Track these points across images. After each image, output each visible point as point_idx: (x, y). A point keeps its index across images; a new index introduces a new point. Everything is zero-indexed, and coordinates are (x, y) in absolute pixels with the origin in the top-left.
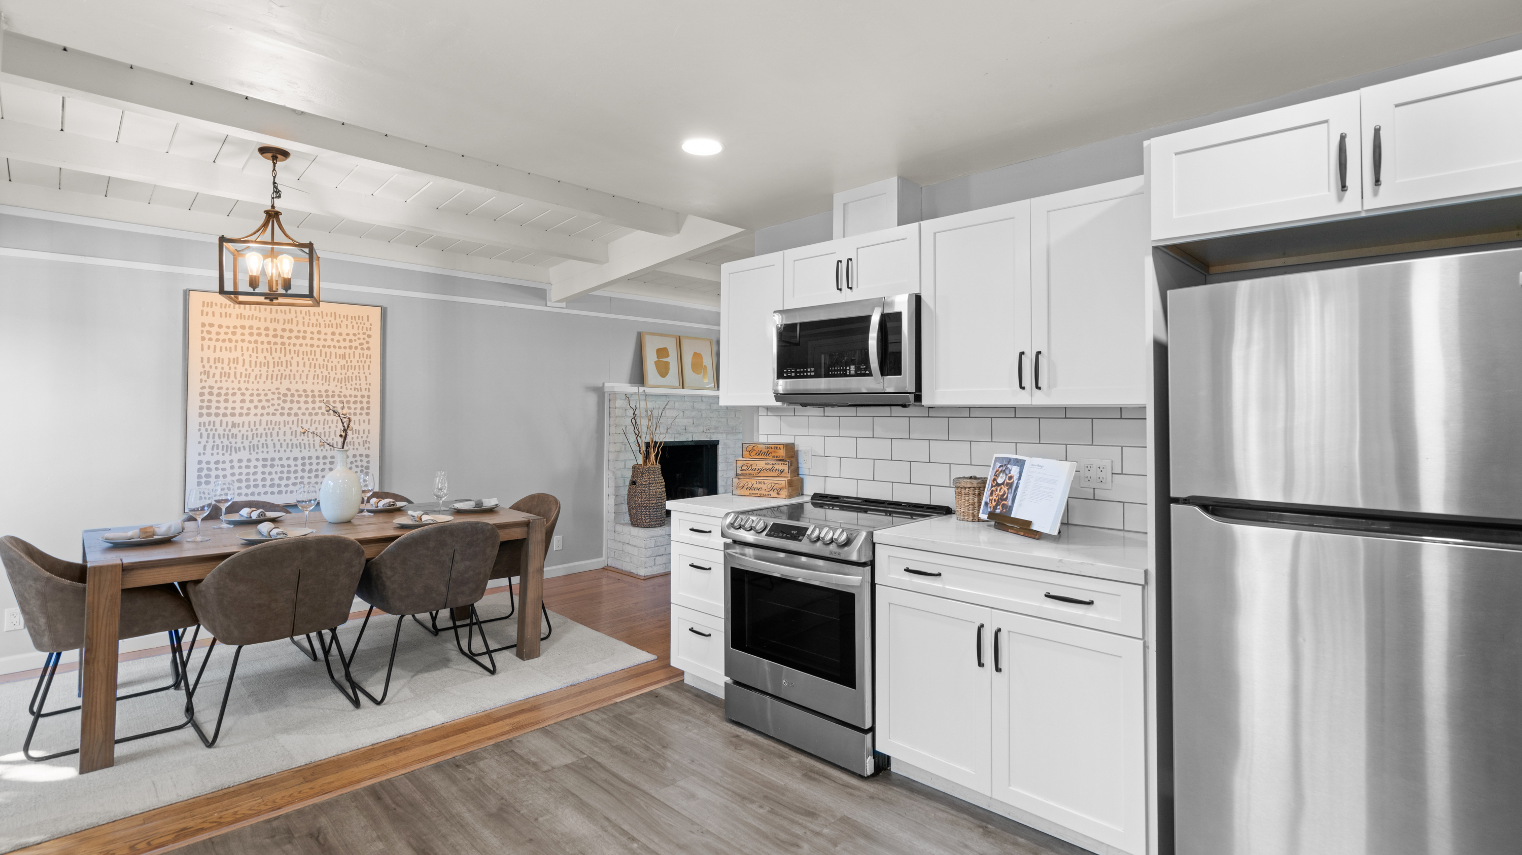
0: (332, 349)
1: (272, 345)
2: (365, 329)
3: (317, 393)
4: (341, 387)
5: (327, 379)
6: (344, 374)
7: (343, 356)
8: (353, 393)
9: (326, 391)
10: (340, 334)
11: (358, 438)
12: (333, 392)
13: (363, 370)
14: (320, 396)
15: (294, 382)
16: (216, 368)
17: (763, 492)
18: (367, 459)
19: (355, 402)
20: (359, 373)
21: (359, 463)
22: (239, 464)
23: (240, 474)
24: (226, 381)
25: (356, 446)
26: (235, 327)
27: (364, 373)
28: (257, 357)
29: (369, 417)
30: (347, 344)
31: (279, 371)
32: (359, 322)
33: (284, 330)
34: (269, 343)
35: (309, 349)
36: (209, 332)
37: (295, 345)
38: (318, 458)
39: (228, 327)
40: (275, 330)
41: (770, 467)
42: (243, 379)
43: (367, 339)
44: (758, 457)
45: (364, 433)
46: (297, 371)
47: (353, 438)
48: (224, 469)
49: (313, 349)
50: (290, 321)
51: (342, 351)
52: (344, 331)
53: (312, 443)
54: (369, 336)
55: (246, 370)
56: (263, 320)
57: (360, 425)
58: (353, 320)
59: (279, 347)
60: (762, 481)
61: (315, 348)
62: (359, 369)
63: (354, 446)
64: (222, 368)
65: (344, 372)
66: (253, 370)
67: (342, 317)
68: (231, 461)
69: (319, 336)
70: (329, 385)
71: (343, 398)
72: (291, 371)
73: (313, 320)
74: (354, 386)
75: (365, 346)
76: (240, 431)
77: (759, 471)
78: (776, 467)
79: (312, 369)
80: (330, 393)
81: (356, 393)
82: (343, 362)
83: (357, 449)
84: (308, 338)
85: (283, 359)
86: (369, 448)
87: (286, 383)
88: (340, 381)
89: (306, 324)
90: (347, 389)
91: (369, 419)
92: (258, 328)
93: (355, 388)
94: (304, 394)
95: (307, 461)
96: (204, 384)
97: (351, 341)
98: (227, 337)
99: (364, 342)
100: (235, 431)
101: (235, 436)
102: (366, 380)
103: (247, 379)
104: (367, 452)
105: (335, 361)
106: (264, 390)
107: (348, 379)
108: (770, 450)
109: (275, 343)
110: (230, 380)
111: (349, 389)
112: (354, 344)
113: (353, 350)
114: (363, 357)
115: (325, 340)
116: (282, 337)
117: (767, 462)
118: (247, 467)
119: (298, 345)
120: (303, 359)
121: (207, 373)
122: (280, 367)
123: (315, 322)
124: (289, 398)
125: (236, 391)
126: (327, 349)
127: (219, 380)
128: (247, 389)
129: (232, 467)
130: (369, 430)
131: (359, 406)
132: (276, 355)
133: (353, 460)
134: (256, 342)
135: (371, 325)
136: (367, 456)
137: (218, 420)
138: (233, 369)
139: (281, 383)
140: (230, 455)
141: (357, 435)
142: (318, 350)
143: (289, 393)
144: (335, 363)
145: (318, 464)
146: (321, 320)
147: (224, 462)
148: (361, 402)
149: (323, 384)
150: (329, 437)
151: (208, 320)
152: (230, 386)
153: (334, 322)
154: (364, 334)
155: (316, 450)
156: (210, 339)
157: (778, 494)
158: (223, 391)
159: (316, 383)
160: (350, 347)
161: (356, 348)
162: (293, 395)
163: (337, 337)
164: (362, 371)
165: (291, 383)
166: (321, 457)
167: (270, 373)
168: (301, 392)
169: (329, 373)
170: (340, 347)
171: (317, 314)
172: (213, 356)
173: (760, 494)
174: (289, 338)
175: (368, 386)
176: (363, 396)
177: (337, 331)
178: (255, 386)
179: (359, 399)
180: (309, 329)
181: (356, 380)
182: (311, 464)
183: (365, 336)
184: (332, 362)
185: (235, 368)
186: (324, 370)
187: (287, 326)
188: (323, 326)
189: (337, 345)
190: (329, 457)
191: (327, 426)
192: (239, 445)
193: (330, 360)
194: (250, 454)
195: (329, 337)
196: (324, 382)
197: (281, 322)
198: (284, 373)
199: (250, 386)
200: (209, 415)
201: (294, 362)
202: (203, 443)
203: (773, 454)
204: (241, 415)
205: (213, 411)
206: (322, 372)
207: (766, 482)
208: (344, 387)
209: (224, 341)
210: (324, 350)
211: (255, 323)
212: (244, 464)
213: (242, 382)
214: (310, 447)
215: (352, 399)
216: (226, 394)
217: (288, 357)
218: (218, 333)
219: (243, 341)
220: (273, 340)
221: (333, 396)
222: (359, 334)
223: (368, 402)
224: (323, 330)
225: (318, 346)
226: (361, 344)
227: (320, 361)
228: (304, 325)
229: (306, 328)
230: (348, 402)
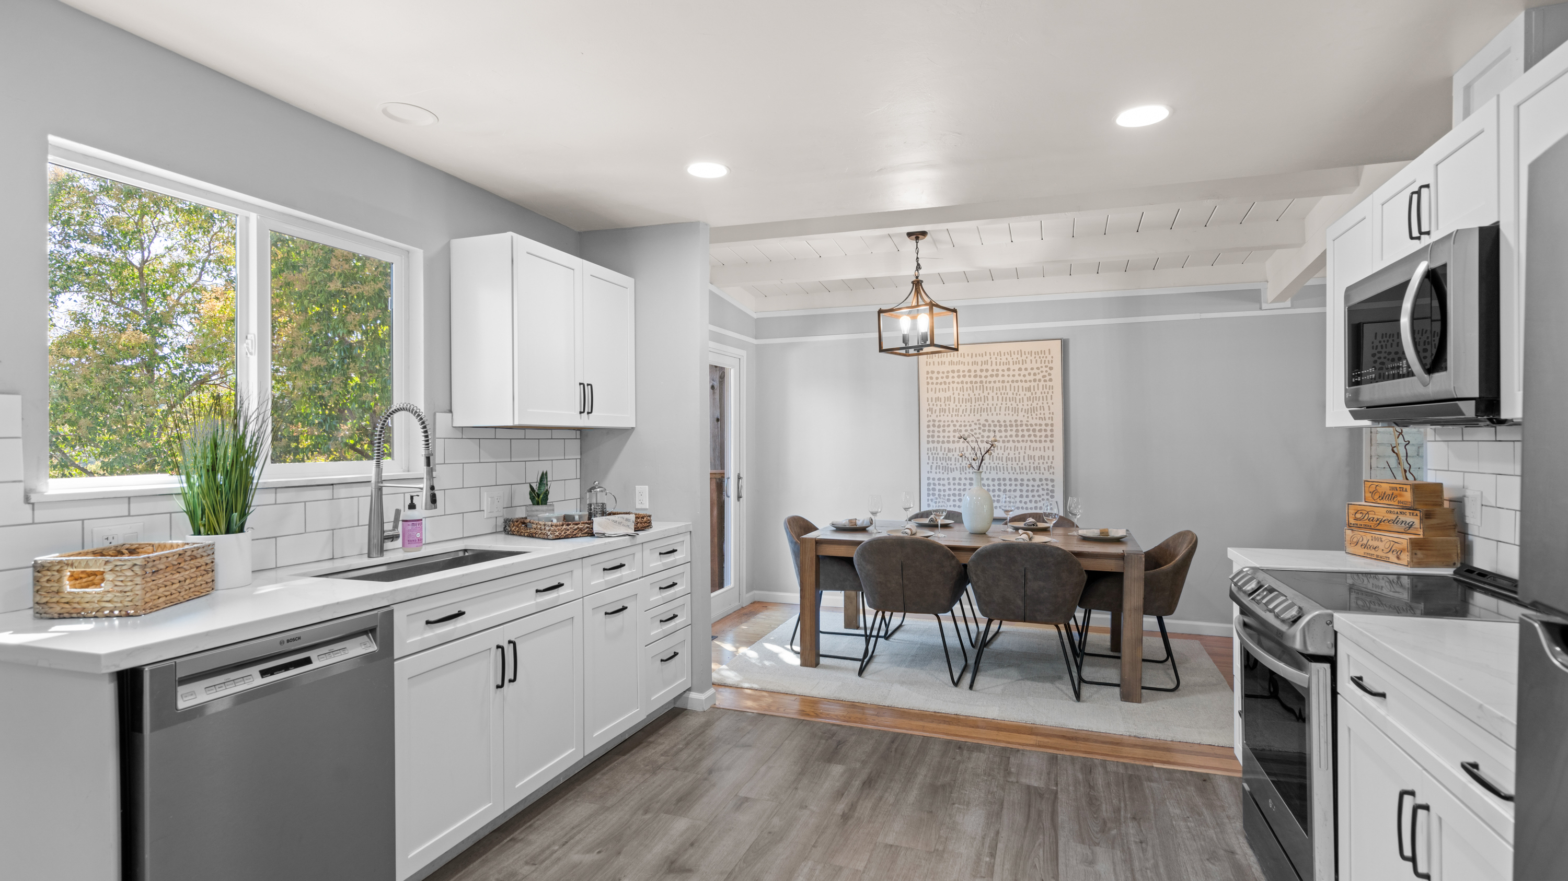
0: (1019, 383)
1: (973, 384)
2: (1047, 362)
3: (1008, 423)
4: (1028, 417)
5: (1016, 410)
6: (1030, 405)
7: (1029, 389)
8: (1038, 422)
9: (1016, 421)
10: (1026, 369)
11: (1043, 463)
12: (1021, 421)
13: (1047, 400)
14: (1011, 426)
15: (990, 414)
16: (937, 405)
17: (1380, 553)
18: (1052, 484)
19: (1040, 431)
20: (1043, 403)
21: (1045, 487)
22: (953, 482)
23: (955, 489)
24: (944, 415)
25: (1042, 470)
26: (948, 372)
27: (1047, 403)
28: (963, 395)
29: (1053, 444)
30: (1032, 377)
31: (979, 405)
32: (1042, 356)
33: (982, 371)
34: (971, 382)
35: (1001, 385)
36: (931, 378)
37: (990, 382)
38: (1010, 480)
39: (943, 373)
40: (975, 371)
41: (1393, 517)
42: (955, 413)
43: (1049, 371)
44: (1381, 502)
45: (1048, 459)
46: (993, 405)
47: (1039, 463)
48: (944, 485)
49: (1004, 385)
50: (986, 363)
51: (1027, 385)
52: (1029, 366)
53: (1005, 466)
54: (1051, 368)
55: (956, 406)
56: (966, 364)
57: (1045, 451)
58: (1037, 355)
59: (978, 385)
60: (1379, 536)
61: (1006, 384)
62: (1043, 400)
63: (1040, 470)
64: (941, 405)
65: (1030, 403)
66: (961, 406)
67: (1027, 353)
68: (948, 479)
69: (1008, 373)
70: (1018, 415)
71: (1029, 427)
72: (988, 404)
73: (1004, 360)
74: (1039, 416)
75: (1048, 378)
76: (953, 455)
77: (1378, 522)
78: (1402, 518)
79: (1004, 402)
80: (1019, 423)
81: (1041, 422)
82: (1029, 394)
83: (1043, 474)
84: (1000, 375)
85: (982, 395)
86: (1053, 473)
87: (984, 414)
88: (1027, 411)
89: (998, 363)
90: (1032, 418)
91: (1053, 446)
92: (964, 371)
93: (1040, 418)
94: (998, 424)
95: (1002, 482)
96: (929, 418)
97: (1035, 374)
98: (942, 381)
99: (1047, 374)
100: (950, 455)
101: (950, 459)
102: (1049, 410)
103: (957, 413)
104: (1051, 477)
105: (1022, 394)
106: (969, 422)
107: (1034, 410)
108: (1395, 492)
109: (976, 382)
110: (946, 415)
111: (1034, 418)
112: (1038, 377)
113: (1037, 382)
114: (1046, 388)
115: (1014, 376)
116: (981, 377)
117: (1389, 509)
118: (959, 484)
119: (992, 383)
120: (997, 394)
121: (931, 410)
122: (980, 402)
123: (1005, 361)
124: (987, 428)
125: (950, 423)
126: (1015, 384)
127: (939, 414)
128: (957, 421)
129: (949, 484)
130: (1053, 457)
131: (1043, 434)
132: (977, 392)
133: (1040, 483)
134: (962, 382)
135: (1052, 357)
136: (1052, 480)
137: (939, 446)
138: (947, 405)
139: (981, 415)
140: (948, 474)
141: (1042, 461)
142: (1008, 385)
143: (987, 424)
144: (1022, 395)
145: (1011, 485)
146: (1010, 359)
147: (944, 479)
148: (1045, 430)
149: (1013, 415)
150: (1019, 461)
151: (930, 368)
152: (946, 418)
153: (1020, 359)
154: (1046, 366)
155: (1009, 473)
156: (932, 383)
157: (1398, 558)
158: (942, 424)
159: (1007, 415)
160: (1035, 380)
161: (1040, 380)
162: (990, 425)
163: (1023, 372)
164: (1045, 402)
165: (988, 415)
166: (1013, 479)
167: (973, 408)
168: (996, 423)
169: (1017, 405)
170: (1026, 381)
171: (1006, 354)
172: (934, 396)
173: (1377, 556)
174: (986, 377)
175: (1051, 415)
176: (1047, 425)
177: (1023, 367)
178: (963, 419)
179: (1043, 427)
180: (1001, 368)
181: (1040, 410)
182: (1005, 485)
183: (1048, 369)
184: (1020, 395)
185: (949, 405)
186: (1013, 403)
187: (984, 367)
188: (1011, 363)
189: (1024, 379)
190: (1019, 480)
191: (1017, 452)
192: (953, 466)
193: (1018, 394)
194: (961, 474)
195: (1017, 373)
196: (1013, 413)
197: (980, 364)
198: (983, 407)
199: (959, 419)
200: (933, 442)
201: (990, 398)
202: (930, 464)
203: (1399, 499)
204: (954, 442)
205: (936, 439)
206: (1012, 405)
207: (1384, 538)
208: (1030, 417)
209: (941, 384)
210: (1013, 385)
211: (961, 367)
212: (957, 481)
213: (954, 416)
214: (1004, 470)
215: (1038, 428)
216: (944, 426)
217: (986, 393)
218: (937, 378)
219: (953, 382)
220: (974, 380)
221: (1021, 425)
222: (1042, 367)
223: (1052, 430)
224: (1012, 367)
225: (1008, 382)
226: (1044, 376)
227: (1010, 395)
228: (996, 365)
229: (998, 367)
230: (1034, 430)
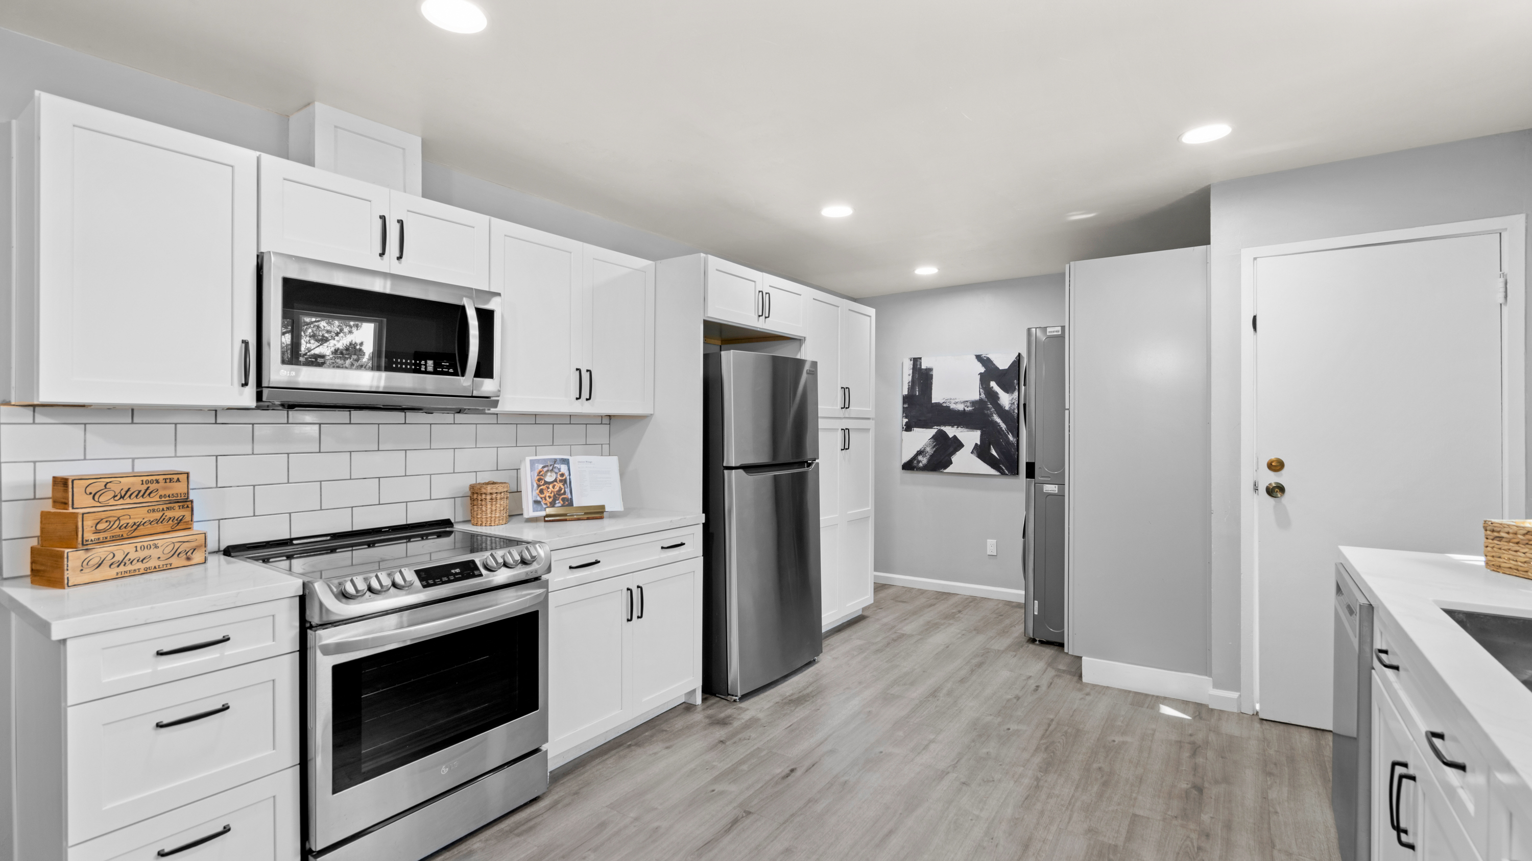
17: (151, 564)
41: (158, 515)
44: (121, 501)
60: (151, 543)
77: (135, 527)
78: (169, 514)
108: (153, 487)
117: (151, 508)
157: (188, 559)
173: (146, 569)
203: (161, 492)
207: (160, 543)
